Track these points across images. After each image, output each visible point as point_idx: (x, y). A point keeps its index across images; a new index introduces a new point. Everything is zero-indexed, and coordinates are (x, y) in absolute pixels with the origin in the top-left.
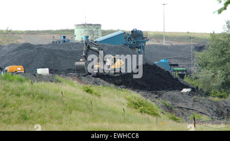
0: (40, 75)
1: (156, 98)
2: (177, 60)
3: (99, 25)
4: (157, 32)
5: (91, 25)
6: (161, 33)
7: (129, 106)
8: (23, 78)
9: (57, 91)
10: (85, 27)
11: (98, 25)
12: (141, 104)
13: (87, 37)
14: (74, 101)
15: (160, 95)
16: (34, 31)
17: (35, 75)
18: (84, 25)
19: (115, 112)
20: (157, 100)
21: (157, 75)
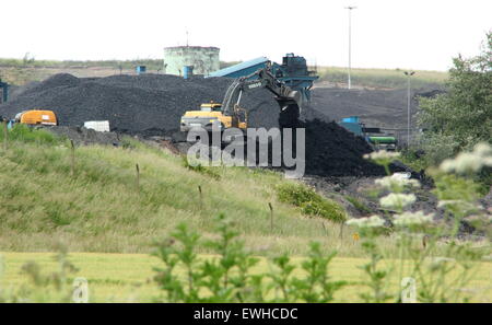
0: (91, 130)
1: (337, 190)
2: (376, 121)
3: (215, 50)
4: (333, 68)
5: (199, 48)
6: (342, 71)
7: (282, 199)
8: (54, 135)
9: (126, 166)
10: (186, 53)
11: (212, 49)
12: (308, 196)
13: (190, 69)
14: (164, 187)
15: (344, 186)
16: (81, 62)
17: (79, 131)
18: (183, 48)
19: (252, 212)
20: (338, 195)
21: (338, 144)
